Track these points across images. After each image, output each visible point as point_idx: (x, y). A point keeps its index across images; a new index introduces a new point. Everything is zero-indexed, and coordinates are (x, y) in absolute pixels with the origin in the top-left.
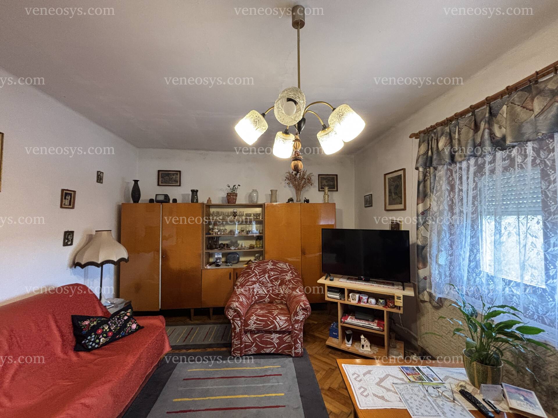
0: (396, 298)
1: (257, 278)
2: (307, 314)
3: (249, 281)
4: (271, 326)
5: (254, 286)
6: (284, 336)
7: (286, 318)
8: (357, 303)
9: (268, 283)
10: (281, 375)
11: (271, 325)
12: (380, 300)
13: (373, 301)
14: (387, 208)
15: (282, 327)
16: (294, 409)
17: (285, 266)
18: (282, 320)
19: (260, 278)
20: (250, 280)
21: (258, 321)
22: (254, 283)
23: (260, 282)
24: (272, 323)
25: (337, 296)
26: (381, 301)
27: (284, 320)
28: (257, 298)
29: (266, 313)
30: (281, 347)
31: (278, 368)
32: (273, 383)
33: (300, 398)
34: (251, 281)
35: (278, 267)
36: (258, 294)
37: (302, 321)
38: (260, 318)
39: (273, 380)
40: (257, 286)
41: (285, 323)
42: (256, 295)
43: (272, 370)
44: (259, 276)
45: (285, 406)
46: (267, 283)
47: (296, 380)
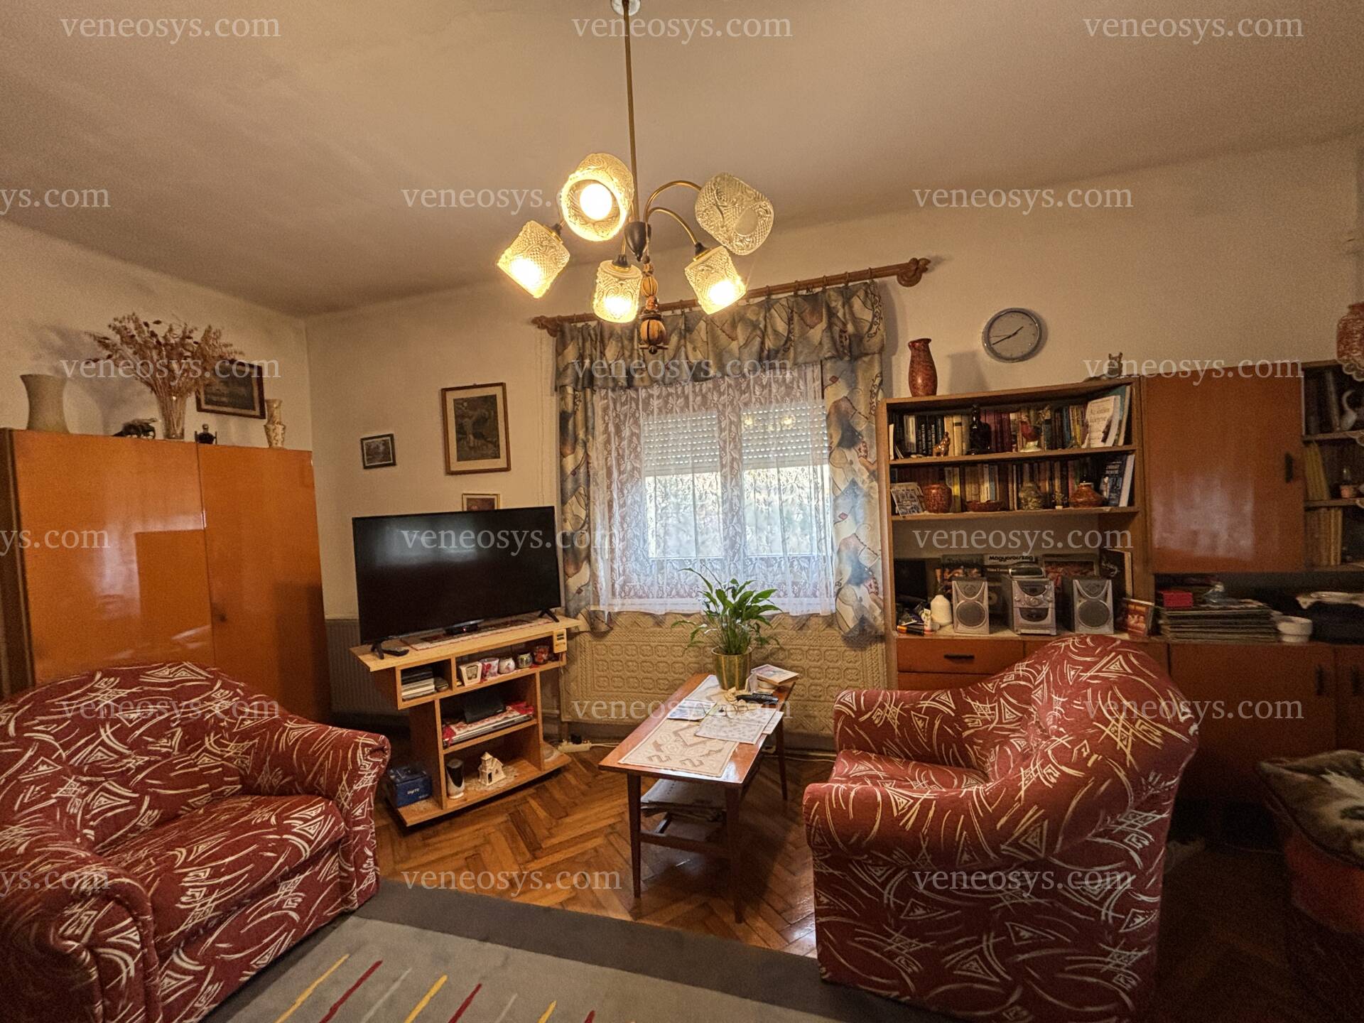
0: (555, 638)
1: (59, 760)
2: (384, 760)
3: (20, 788)
4: (281, 860)
5: (60, 792)
6: (317, 868)
7: (320, 807)
8: (481, 682)
9: (122, 756)
10: (378, 964)
11: (278, 858)
12: (522, 656)
13: (510, 663)
14: (453, 468)
15: (319, 839)
16: (504, 966)
17: (183, 674)
18: (314, 818)
19: (70, 757)
20: (24, 778)
21: (223, 875)
22: (55, 781)
23: (78, 771)
24: (281, 845)
25: (427, 687)
26: (526, 657)
27: (319, 815)
28: (90, 833)
29: (228, 838)
30: (311, 912)
31: (346, 961)
32: (382, 994)
33: (488, 945)
34: (35, 782)
35: (154, 685)
36: (93, 818)
37: (372, 787)
38: (227, 860)
39: (370, 990)
40: (71, 788)
41: (325, 820)
42: (85, 824)
43: (334, 982)
44: (65, 747)
45: (479, 986)
46: (117, 761)
47: (430, 933)
